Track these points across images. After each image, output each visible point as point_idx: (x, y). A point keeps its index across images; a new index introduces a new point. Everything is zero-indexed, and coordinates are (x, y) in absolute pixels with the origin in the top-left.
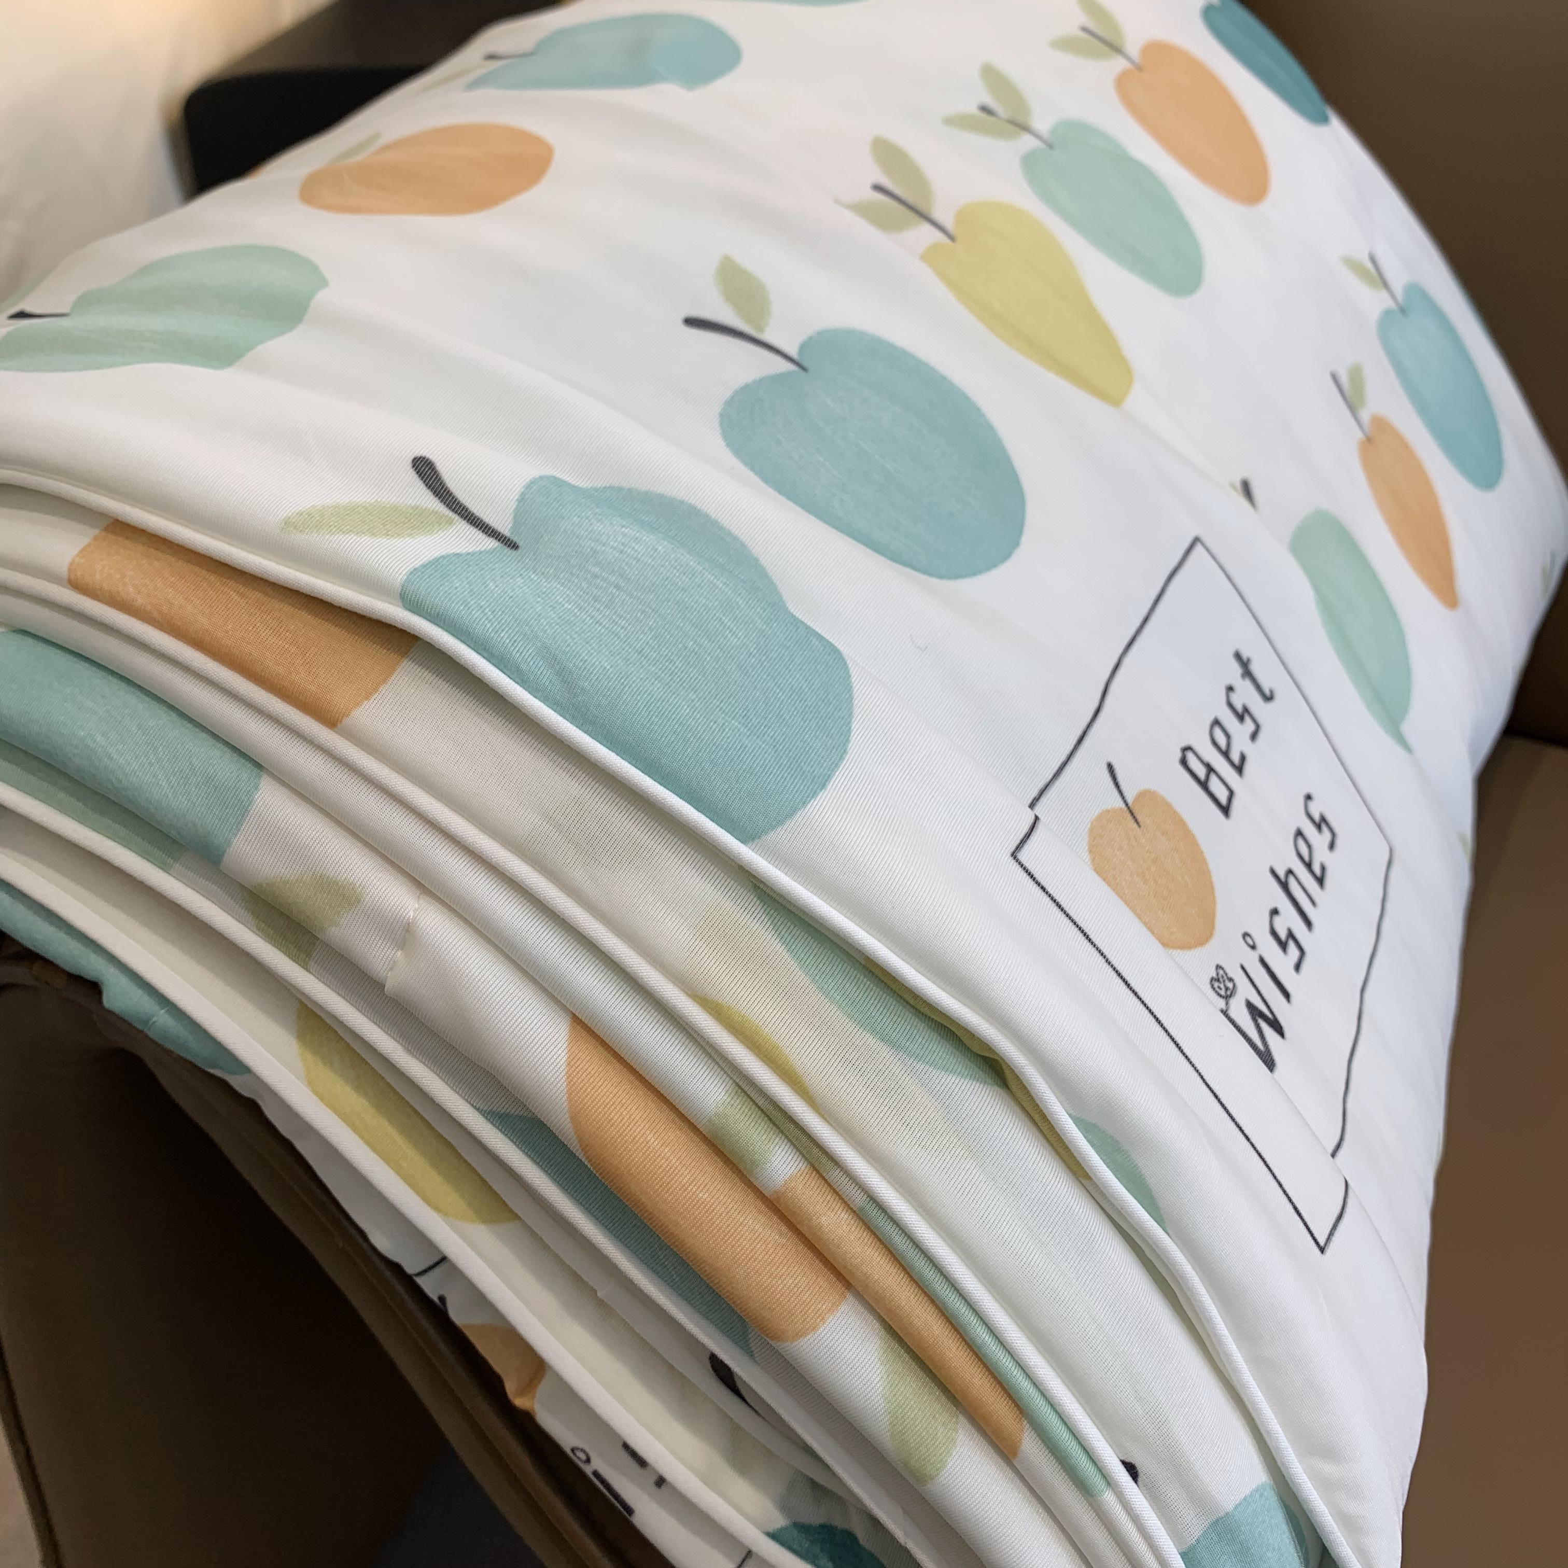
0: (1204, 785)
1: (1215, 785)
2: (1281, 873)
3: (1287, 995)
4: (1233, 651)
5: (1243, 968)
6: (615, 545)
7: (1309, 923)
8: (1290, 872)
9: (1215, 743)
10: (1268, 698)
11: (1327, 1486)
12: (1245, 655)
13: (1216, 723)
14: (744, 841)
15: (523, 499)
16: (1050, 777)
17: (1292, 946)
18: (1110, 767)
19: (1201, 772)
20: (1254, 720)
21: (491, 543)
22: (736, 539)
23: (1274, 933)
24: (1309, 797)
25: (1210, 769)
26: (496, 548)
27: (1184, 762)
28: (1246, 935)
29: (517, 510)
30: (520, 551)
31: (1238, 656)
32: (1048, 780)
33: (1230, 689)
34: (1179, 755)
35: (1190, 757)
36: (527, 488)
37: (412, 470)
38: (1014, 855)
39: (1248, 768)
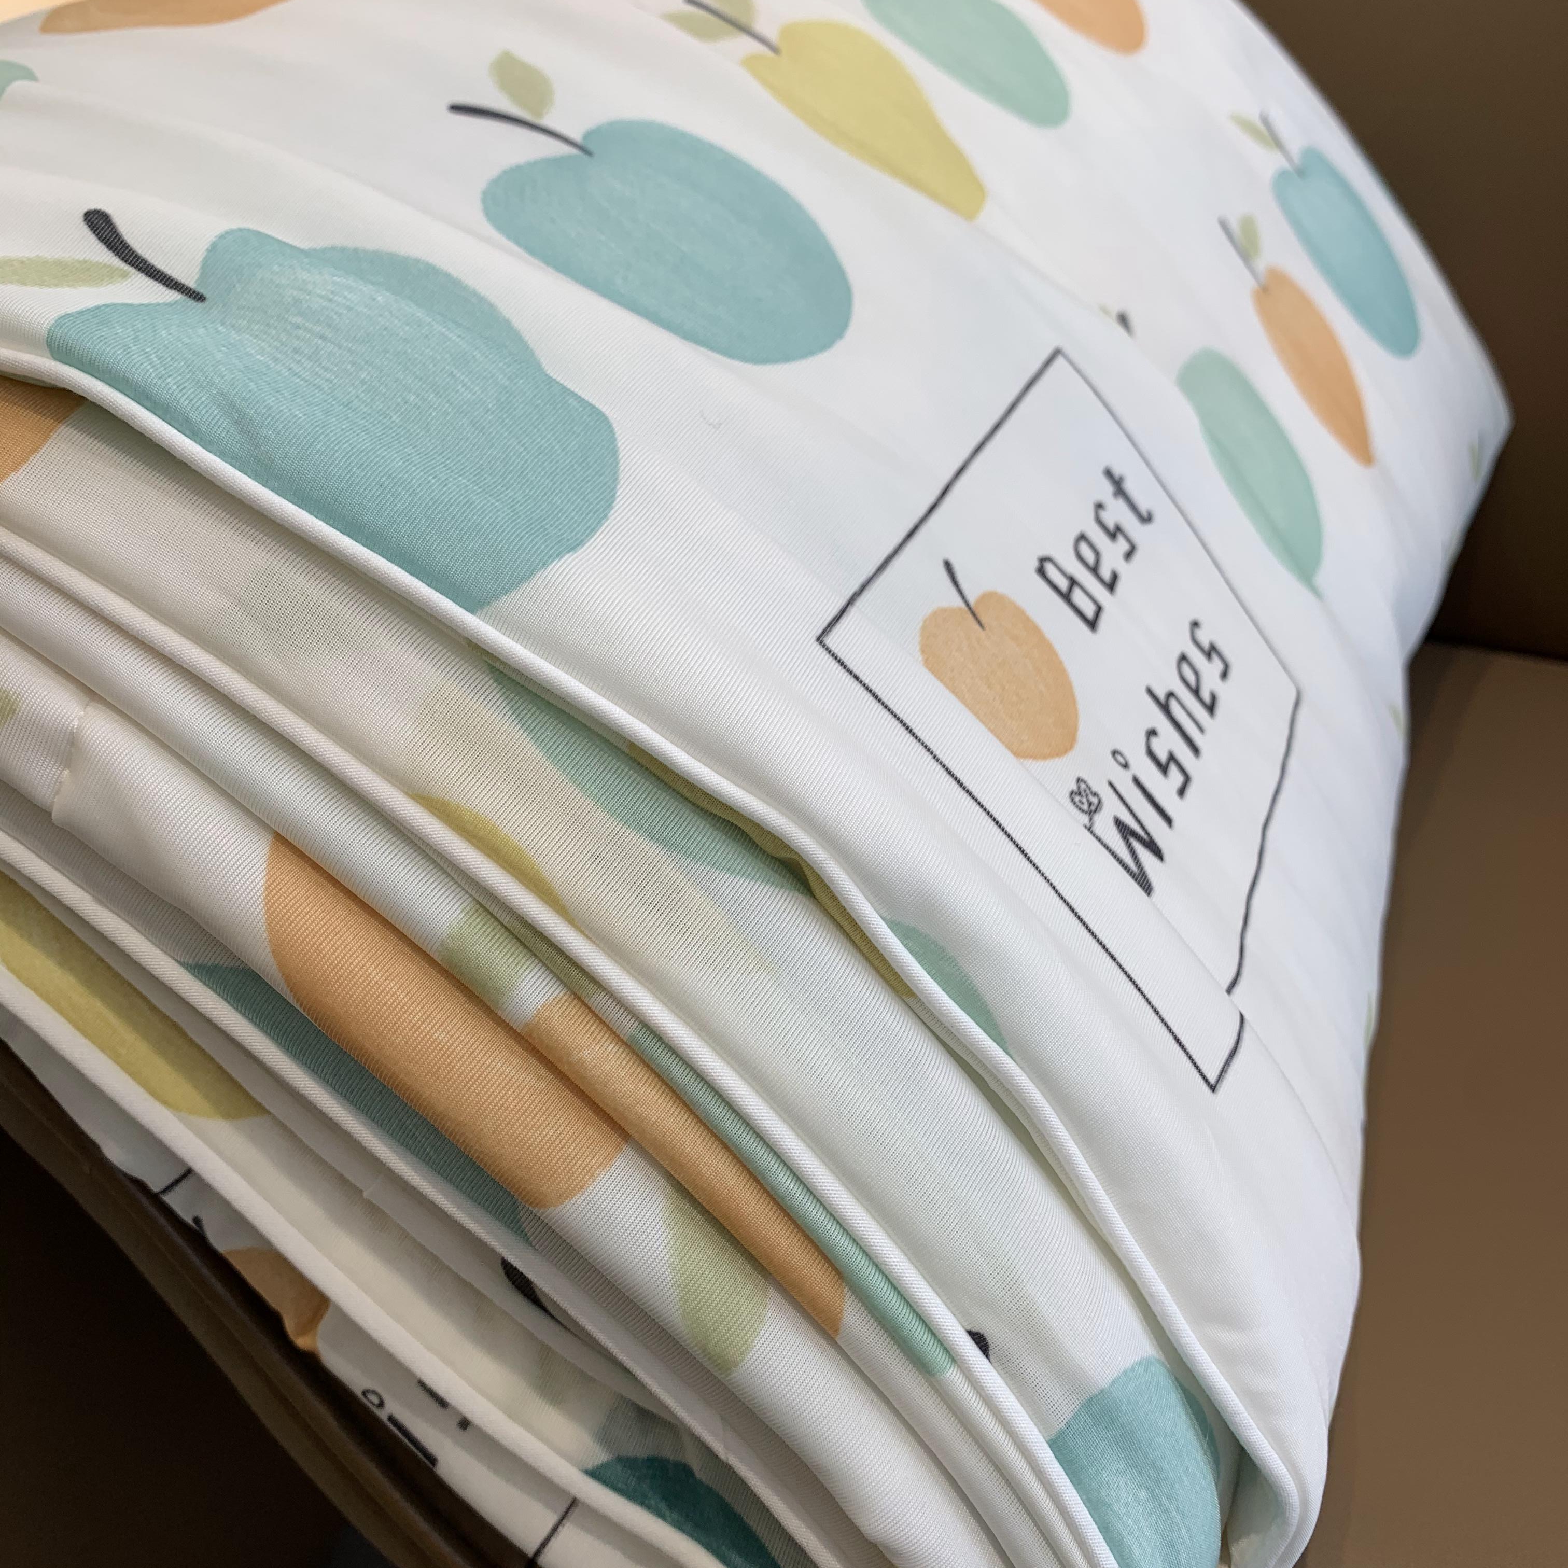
0: (1066, 597)
1: (1078, 597)
2: (1162, 696)
3: (1168, 820)
4: (1101, 468)
5: (1111, 785)
6: (324, 293)
7: (1196, 750)
8: (1170, 695)
9: (1080, 557)
10: (1146, 519)
11: (1225, 1357)
12: (1117, 471)
13: (1082, 537)
14: (472, 611)
15: (213, 249)
16: (874, 570)
17: (1173, 769)
18: (948, 566)
19: (1063, 584)
20: (1128, 540)
22: (482, 299)
23: (1151, 754)
24: (1195, 625)
25: (1073, 582)
27: (1041, 571)
28: (1115, 753)
29: (206, 261)
30: (207, 303)
31: (1109, 473)
32: (871, 574)
33: (1099, 506)
34: (1035, 564)
35: (1050, 570)
36: (218, 240)
37: (83, 223)
38: (820, 640)
39: (1120, 586)
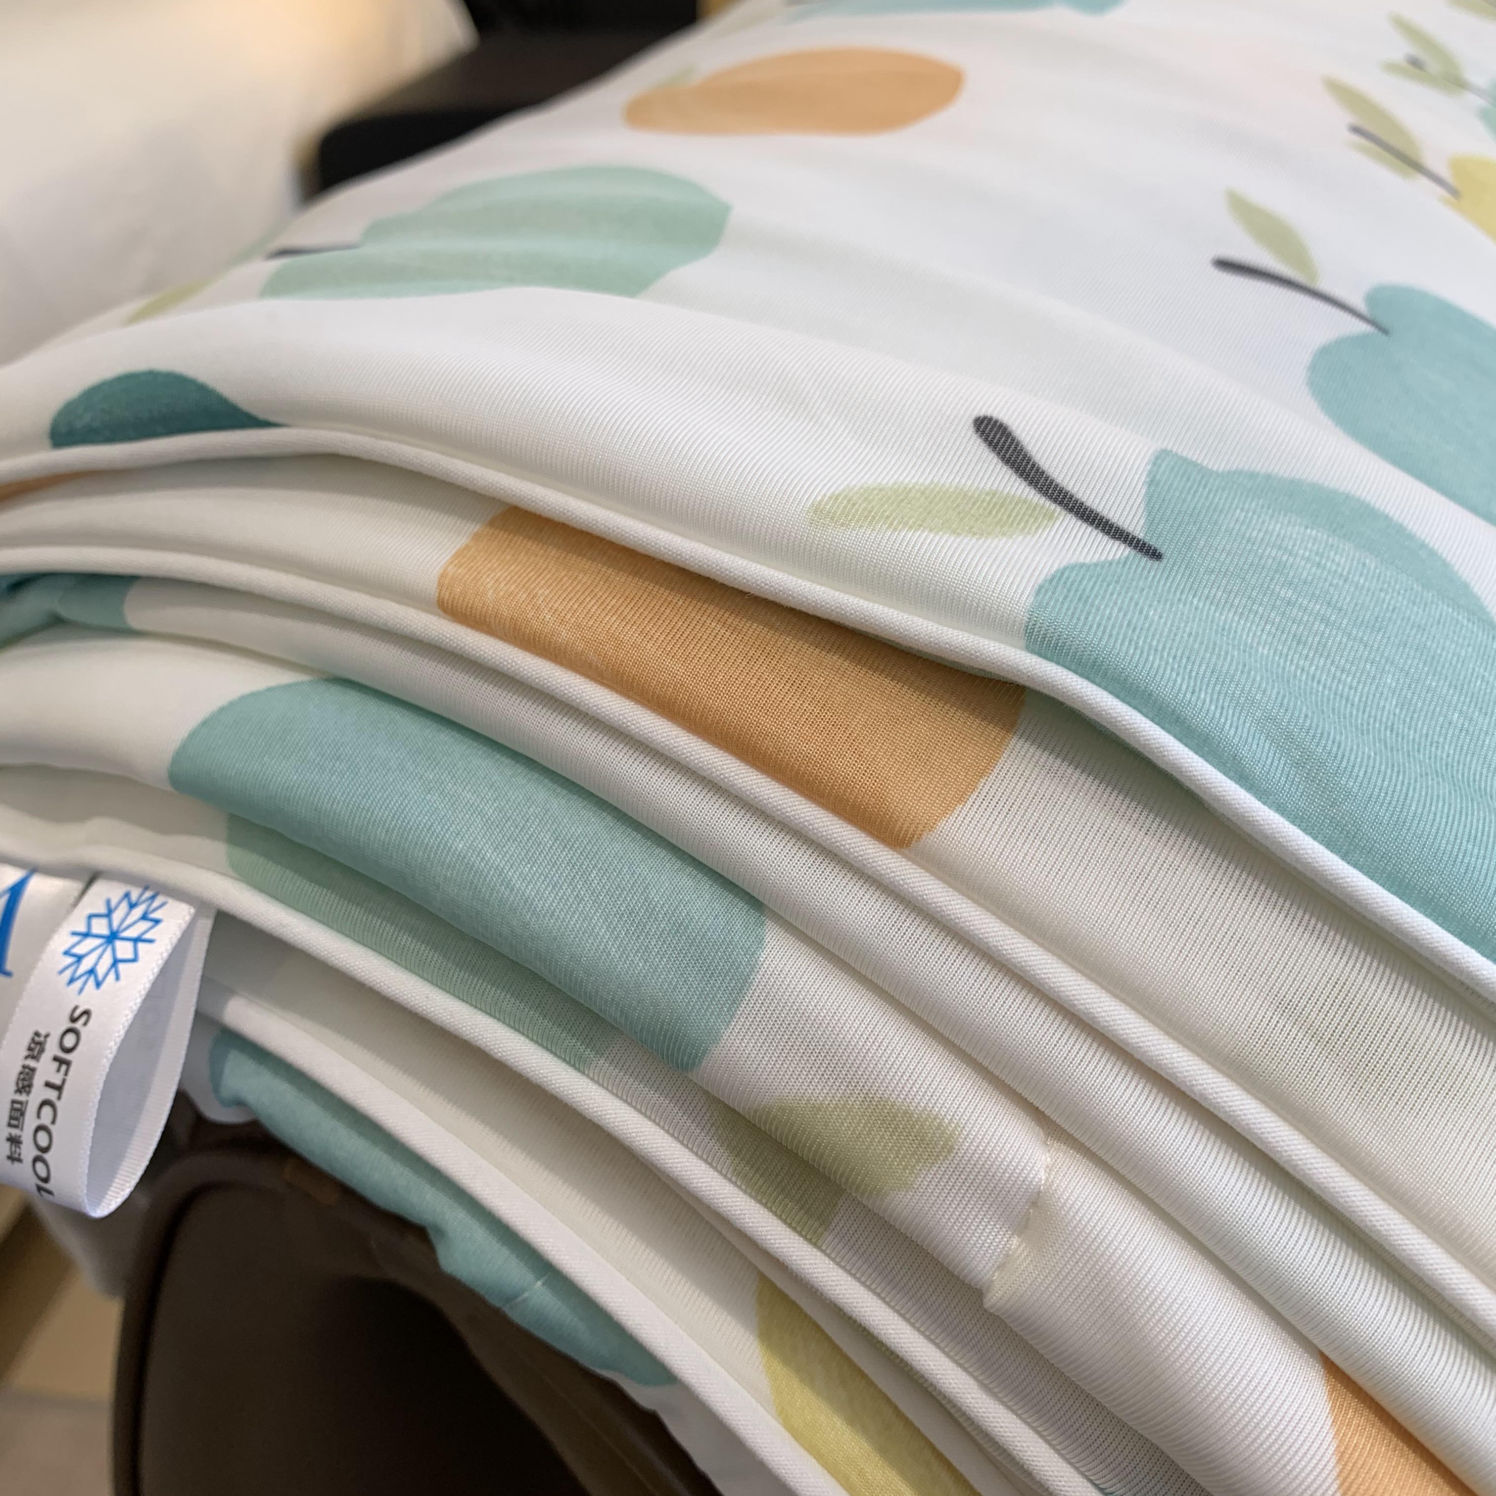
6: (1307, 554)
15: (1152, 481)
21: (1118, 550)
22: (1432, 553)
26: (1127, 558)
29: (1149, 498)
30: (1165, 561)
36: (1154, 464)
37: (975, 436)
